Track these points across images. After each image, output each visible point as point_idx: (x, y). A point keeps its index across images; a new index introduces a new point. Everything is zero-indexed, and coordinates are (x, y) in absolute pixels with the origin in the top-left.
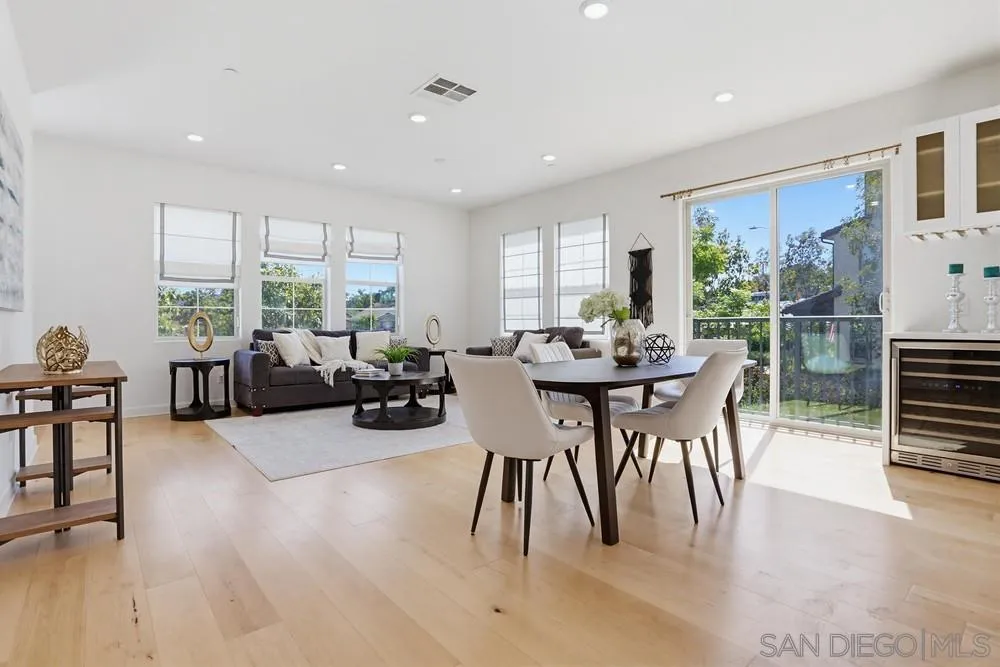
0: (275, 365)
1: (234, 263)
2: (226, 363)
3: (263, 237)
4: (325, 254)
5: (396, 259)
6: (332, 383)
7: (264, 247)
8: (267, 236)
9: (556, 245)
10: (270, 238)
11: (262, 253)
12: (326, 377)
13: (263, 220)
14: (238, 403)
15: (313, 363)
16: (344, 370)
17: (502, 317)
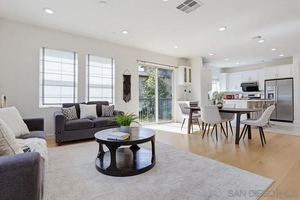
17: (41, 95)
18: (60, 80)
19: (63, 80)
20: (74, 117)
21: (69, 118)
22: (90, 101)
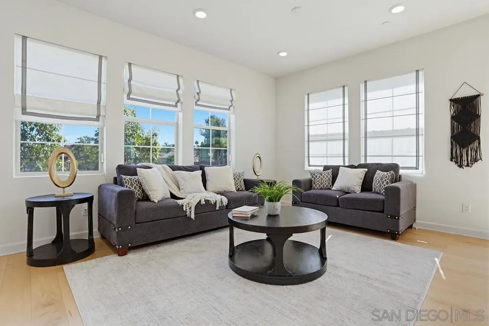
0: (139, 200)
1: (99, 103)
2: (90, 200)
3: (126, 81)
4: (178, 101)
5: (229, 109)
6: (193, 216)
7: (127, 90)
8: (130, 80)
9: (362, 98)
10: (132, 82)
11: (125, 96)
12: (188, 210)
13: (127, 66)
14: (102, 235)
15: (173, 196)
16: (203, 202)
17: (306, 155)
18: (325, 133)
19: (329, 132)
20: (323, 186)
21: (316, 186)
22: (368, 162)
